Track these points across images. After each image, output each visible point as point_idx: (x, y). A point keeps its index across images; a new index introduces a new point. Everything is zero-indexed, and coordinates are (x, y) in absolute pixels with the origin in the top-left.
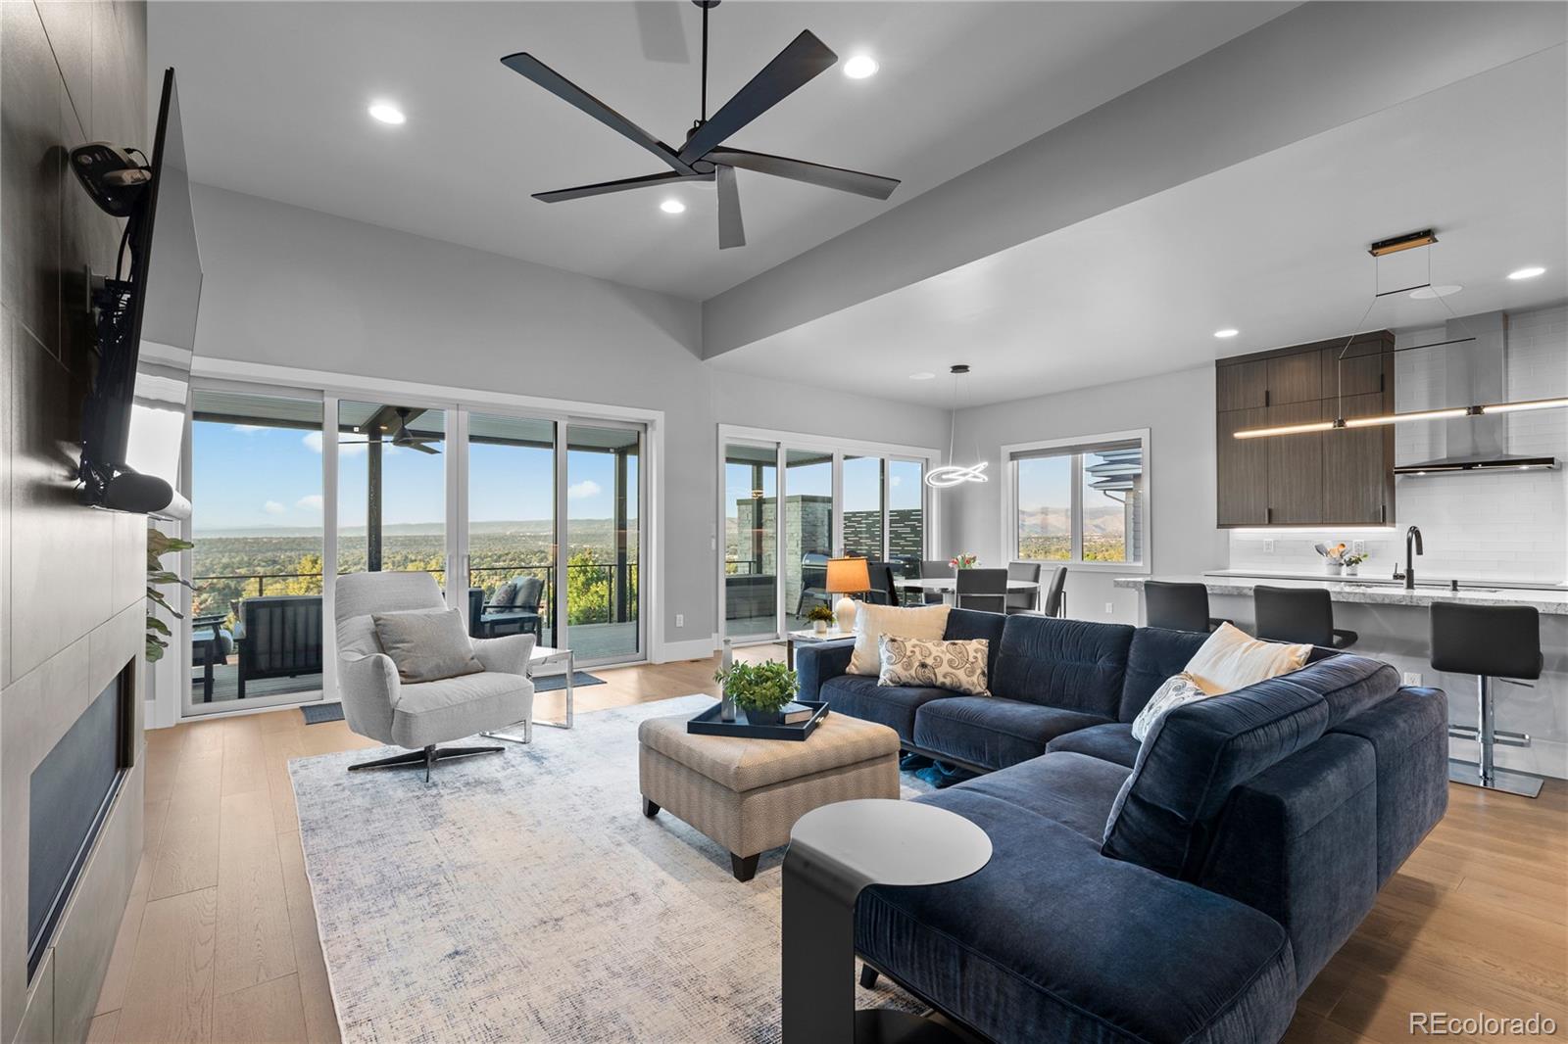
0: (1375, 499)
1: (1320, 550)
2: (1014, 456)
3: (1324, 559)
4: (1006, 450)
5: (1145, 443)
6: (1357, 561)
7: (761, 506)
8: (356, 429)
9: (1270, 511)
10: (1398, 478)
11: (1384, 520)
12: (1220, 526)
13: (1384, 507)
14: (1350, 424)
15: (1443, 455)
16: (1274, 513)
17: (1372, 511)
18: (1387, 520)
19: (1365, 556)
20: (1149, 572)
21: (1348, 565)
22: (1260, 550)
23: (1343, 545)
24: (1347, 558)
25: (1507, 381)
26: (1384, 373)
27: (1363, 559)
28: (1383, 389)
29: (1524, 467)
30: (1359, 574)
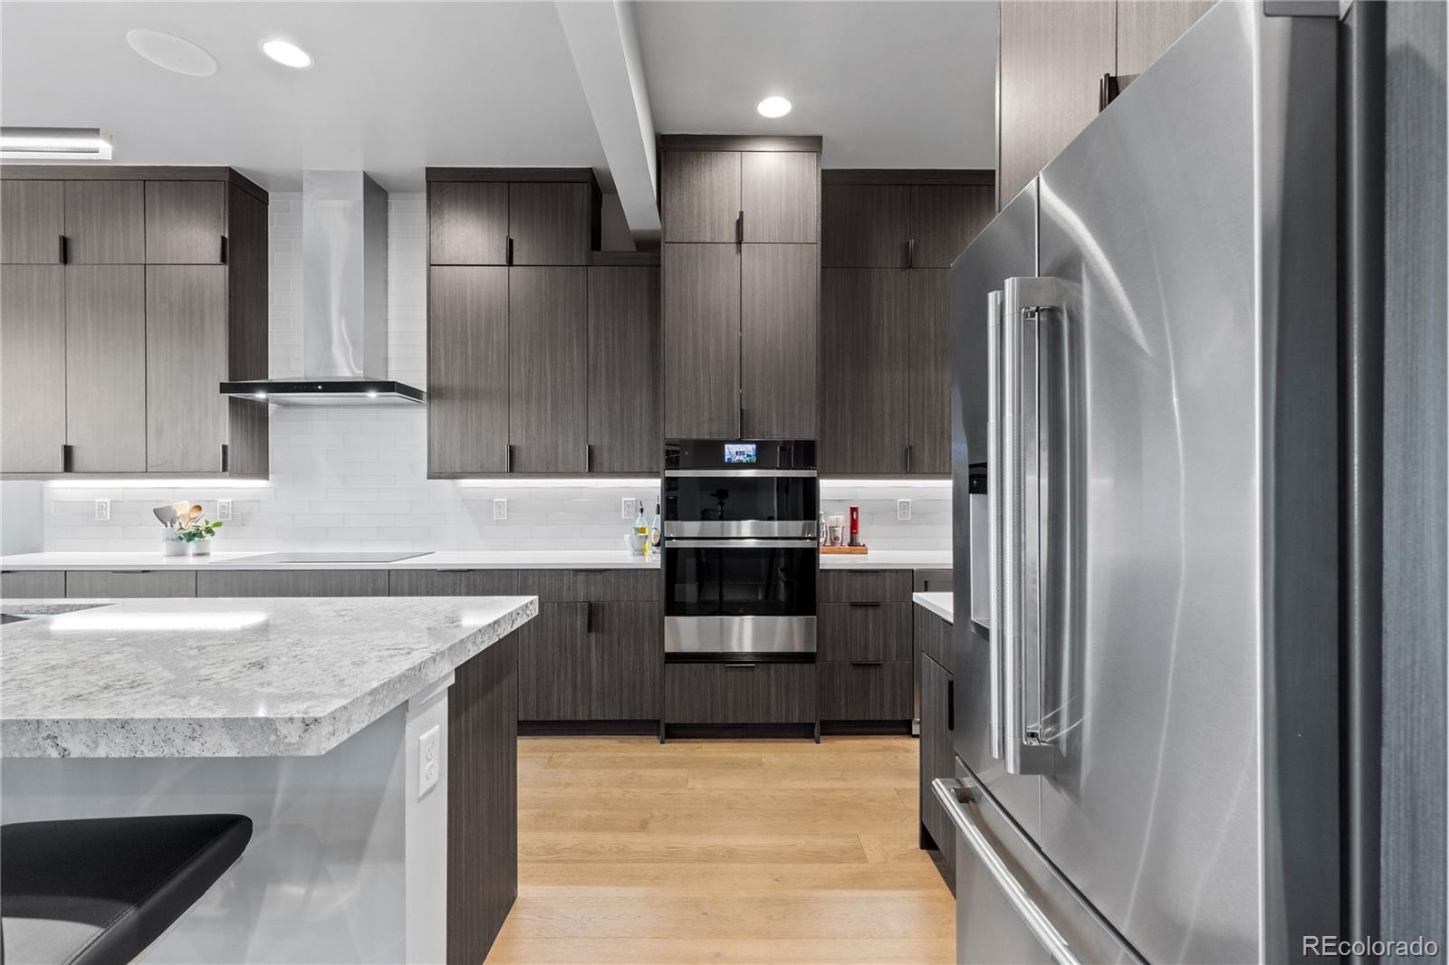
1: (161, 516)
3: (164, 530)
9: (68, 450)
11: (224, 468)
13: (224, 447)
22: (92, 517)
23: (199, 508)
25: (386, 281)
26: (227, 236)
27: (214, 529)
28: (223, 260)
29: (372, 395)
30: (212, 553)
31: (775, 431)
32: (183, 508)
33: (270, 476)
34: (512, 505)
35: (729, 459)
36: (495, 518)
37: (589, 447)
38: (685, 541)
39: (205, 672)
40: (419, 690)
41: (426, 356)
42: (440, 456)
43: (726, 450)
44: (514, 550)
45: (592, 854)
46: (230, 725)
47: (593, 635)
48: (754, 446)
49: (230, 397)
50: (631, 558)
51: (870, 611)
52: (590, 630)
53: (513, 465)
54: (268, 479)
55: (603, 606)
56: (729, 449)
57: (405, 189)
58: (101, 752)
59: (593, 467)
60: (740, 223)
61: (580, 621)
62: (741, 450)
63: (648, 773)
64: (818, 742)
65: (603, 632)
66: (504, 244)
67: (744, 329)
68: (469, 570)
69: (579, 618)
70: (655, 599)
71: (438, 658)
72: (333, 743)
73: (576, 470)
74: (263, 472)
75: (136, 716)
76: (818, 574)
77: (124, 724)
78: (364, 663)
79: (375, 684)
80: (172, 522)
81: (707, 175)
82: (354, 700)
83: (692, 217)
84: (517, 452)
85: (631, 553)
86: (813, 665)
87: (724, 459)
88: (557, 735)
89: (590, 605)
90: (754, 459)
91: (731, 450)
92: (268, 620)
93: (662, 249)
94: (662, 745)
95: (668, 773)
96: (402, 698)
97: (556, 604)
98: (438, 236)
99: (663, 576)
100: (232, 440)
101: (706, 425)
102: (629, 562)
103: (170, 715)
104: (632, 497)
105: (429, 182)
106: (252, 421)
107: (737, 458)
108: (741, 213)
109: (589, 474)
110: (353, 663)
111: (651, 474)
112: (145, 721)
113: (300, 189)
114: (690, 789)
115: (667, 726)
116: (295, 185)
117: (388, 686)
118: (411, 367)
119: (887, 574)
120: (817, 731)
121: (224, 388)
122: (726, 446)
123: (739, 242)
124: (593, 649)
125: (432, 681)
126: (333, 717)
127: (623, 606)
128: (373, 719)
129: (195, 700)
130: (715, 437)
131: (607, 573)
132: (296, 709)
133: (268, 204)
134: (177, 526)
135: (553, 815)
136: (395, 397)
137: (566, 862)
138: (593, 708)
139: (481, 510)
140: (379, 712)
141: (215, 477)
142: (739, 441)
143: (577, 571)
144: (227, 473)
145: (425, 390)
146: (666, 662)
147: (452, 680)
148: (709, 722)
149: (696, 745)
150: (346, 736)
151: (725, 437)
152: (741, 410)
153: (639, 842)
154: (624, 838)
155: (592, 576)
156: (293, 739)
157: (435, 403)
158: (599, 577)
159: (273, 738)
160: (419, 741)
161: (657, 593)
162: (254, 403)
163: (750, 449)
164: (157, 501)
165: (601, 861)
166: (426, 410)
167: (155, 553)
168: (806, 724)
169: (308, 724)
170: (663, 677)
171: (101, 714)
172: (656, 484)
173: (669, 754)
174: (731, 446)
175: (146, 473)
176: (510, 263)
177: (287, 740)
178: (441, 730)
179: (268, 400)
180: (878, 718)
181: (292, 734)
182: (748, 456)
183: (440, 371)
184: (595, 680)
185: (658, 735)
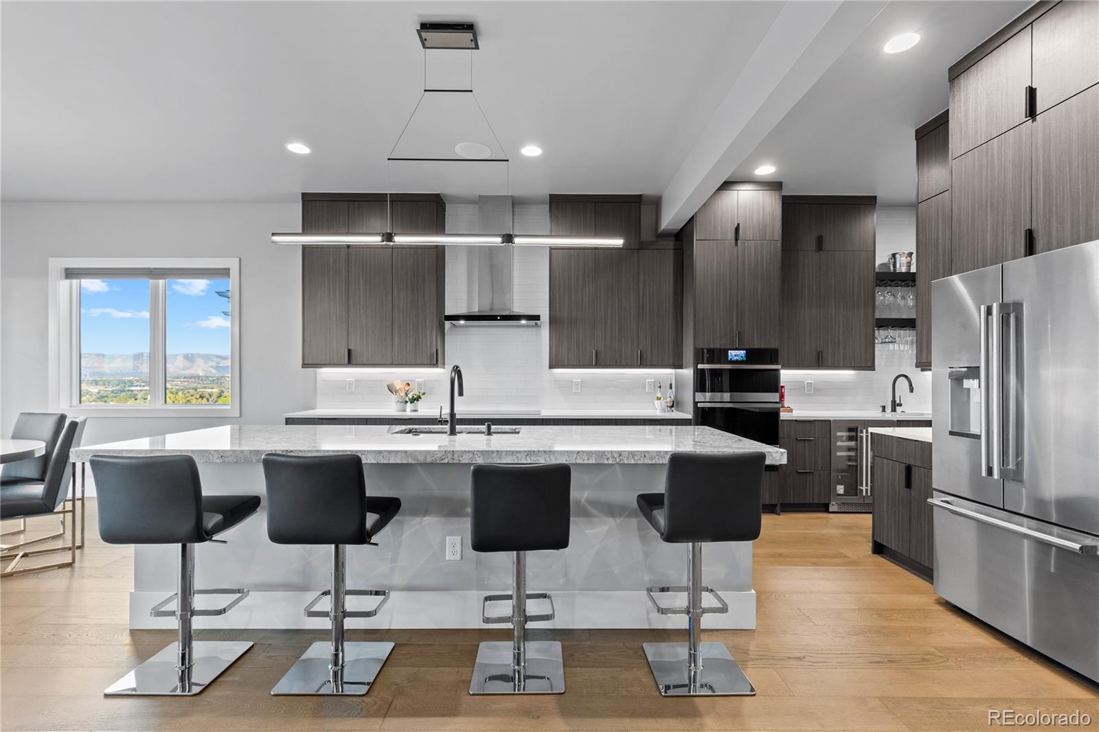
0: (431, 342)
1: (391, 389)
2: (70, 274)
3: (393, 397)
4: (61, 263)
5: (234, 273)
6: (418, 398)
9: (349, 351)
10: (447, 324)
11: (437, 362)
12: (305, 365)
13: (437, 351)
14: (399, 240)
15: (475, 310)
16: (353, 352)
17: (429, 354)
18: (439, 362)
19: (424, 394)
20: (238, 416)
21: (411, 402)
22: (344, 389)
23: (408, 384)
24: (410, 396)
25: (513, 255)
27: (422, 396)
29: (524, 322)
30: (419, 410)
31: (756, 343)
33: (446, 366)
34: (583, 384)
35: (731, 359)
37: (641, 351)
38: (708, 403)
42: (556, 355)
43: (729, 354)
48: (745, 352)
51: (807, 443)
53: (598, 361)
54: (444, 368)
57: (524, 203)
59: (643, 362)
60: (737, 229)
62: (737, 354)
64: (779, 515)
67: (739, 287)
73: (631, 364)
76: (780, 422)
80: (397, 393)
81: (719, 203)
83: (711, 226)
84: (600, 353)
86: (776, 472)
87: (728, 359)
90: (745, 359)
91: (732, 354)
93: (694, 243)
99: (693, 422)
101: (718, 340)
104: (655, 379)
105: (551, 203)
107: (735, 358)
108: (738, 224)
109: (639, 366)
111: (674, 366)
119: (816, 423)
120: (778, 509)
121: (448, 318)
122: (729, 351)
123: (737, 239)
130: (723, 347)
133: (445, 210)
139: (566, 388)
142: (737, 349)
151: (728, 347)
152: (738, 332)
157: (554, 326)
163: (743, 353)
168: (772, 505)
174: (732, 351)
175: (392, 365)
180: (811, 502)
182: (742, 357)
183: (556, 308)
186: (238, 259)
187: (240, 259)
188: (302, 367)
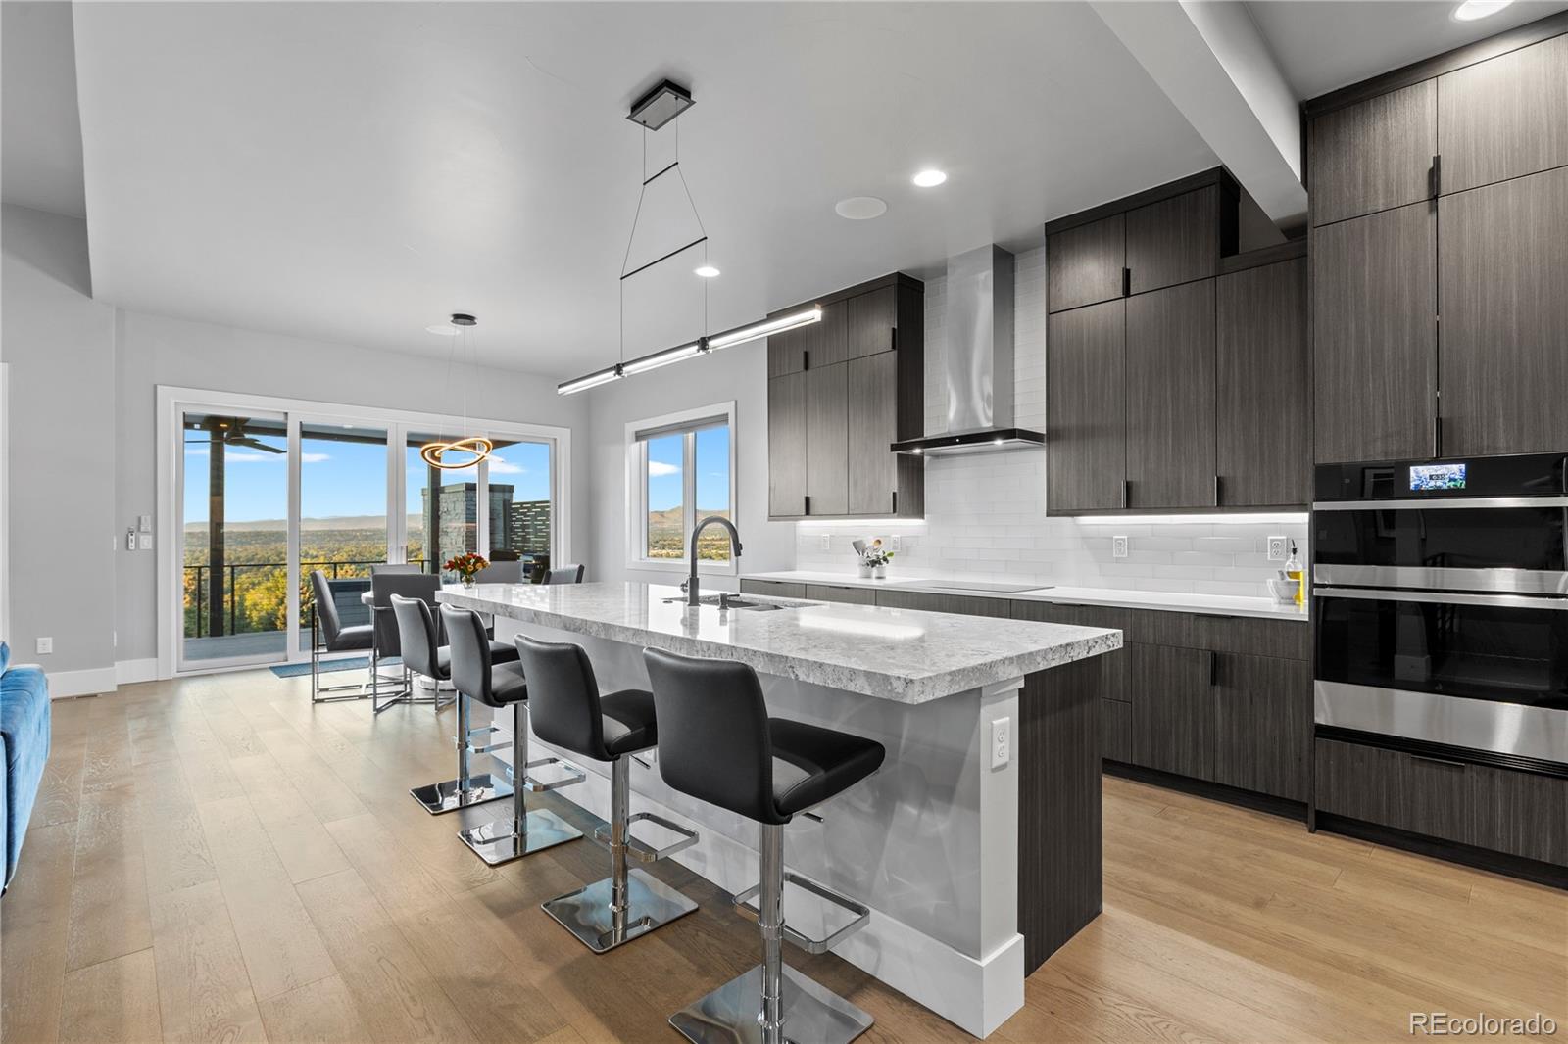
0: (889, 482)
1: (858, 547)
2: (640, 436)
3: (858, 558)
4: (632, 427)
5: (732, 419)
6: (887, 561)
7: (438, 496)
8: (197, 426)
9: (807, 499)
11: (894, 510)
12: (772, 518)
13: (894, 494)
16: (812, 502)
17: (886, 499)
18: (898, 510)
19: (891, 555)
21: (877, 566)
22: (818, 547)
23: (879, 541)
25: (1013, 336)
26: (896, 327)
27: (888, 558)
28: (894, 347)
29: (999, 442)
30: (888, 577)
31: (1501, 445)
32: (870, 542)
33: (926, 516)
34: (1134, 542)
35: (1417, 485)
36: (1115, 556)
37: (1218, 478)
38: (1346, 590)
39: (862, 647)
40: (990, 683)
41: (1045, 400)
42: (1057, 493)
43: (1412, 474)
44: (1136, 590)
45: (1187, 906)
46: (869, 675)
47: (1218, 688)
48: (1463, 466)
49: (898, 454)
50: (1277, 606)
52: (1214, 682)
53: (1132, 502)
54: (923, 518)
55: (1231, 657)
56: (1417, 472)
57: (1027, 247)
58: (811, 680)
59: (1224, 501)
60: (1434, 174)
61: (1203, 672)
62: (1439, 473)
63: (1283, 857)
65: (1231, 687)
66: (1120, 277)
67: (1443, 311)
68: (1082, 605)
69: (1200, 668)
70: (1301, 657)
71: (1007, 662)
72: (922, 700)
73: (1203, 505)
74: (919, 513)
75: (825, 662)
77: (821, 665)
78: (953, 656)
79: (953, 669)
80: (863, 553)
82: (937, 675)
83: (1355, 186)
84: (1134, 488)
85: (1276, 601)
87: (1409, 486)
88: (1176, 789)
89: (1215, 656)
90: (1460, 485)
91: (1420, 475)
92: (924, 635)
93: (1309, 235)
94: (1311, 835)
95: (1312, 865)
96: (975, 684)
97: (1174, 650)
98: (1056, 285)
99: (1312, 631)
100: (899, 487)
102: (1273, 611)
103: (841, 664)
104: (1284, 535)
105: (1047, 236)
106: (913, 473)
107: (1432, 483)
108: (1437, 160)
109: (1217, 509)
110: (947, 655)
111: (1301, 507)
112: (829, 665)
113: (945, 274)
114: (1335, 889)
115: (1318, 813)
116: (941, 271)
117: (963, 672)
118: (1031, 415)
121: (894, 448)
122: (1412, 468)
123: (1434, 196)
124: (1219, 707)
125: (1002, 679)
126: (923, 681)
127: (1258, 660)
128: (951, 693)
129: (853, 660)
130: (1393, 458)
131: (1236, 621)
132: (902, 673)
133: (923, 292)
134: (866, 554)
135: (1155, 859)
136: (1017, 442)
137: (1157, 903)
138: (1219, 771)
139: (1101, 548)
140: (956, 689)
141: (888, 518)
142: (1436, 461)
143: (1198, 616)
144: (896, 514)
145: (1044, 432)
146: (1316, 736)
147: (1021, 684)
148: (1385, 824)
149: (1362, 848)
150: (931, 698)
151: (1409, 457)
152: (1439, 421)
153: (1249, 916)
154: (1232, 907)
155: (1216, 623)
156: (900, 690)
157: (1053, 444)
158: (1225, 624)
159: (889, 688)
160: (992, 724)
161: (1305, 650)
162: (914, 457)
163: (1456, 470)
164: (856, 536)
165: (1198, 917)
166: (1045, 452)
167: (852, 575)
169: (909, 682)
170: (1313, 751)
171: (812, 658)
172: (1303, 518)
173: (1317, 846)
174: (1420, 468)
175: (848, 515)
176: (1127, 293)
177: (896, 691)
178: (1011, 721)
179: (923, 454)
181: (899, 687)
182: (1453, 480)
183: (1058, 413)
184: (1220, 740)
185: (1307, 822)
186: (733, 402)
187: (736, 401)
188: (769, 520)
